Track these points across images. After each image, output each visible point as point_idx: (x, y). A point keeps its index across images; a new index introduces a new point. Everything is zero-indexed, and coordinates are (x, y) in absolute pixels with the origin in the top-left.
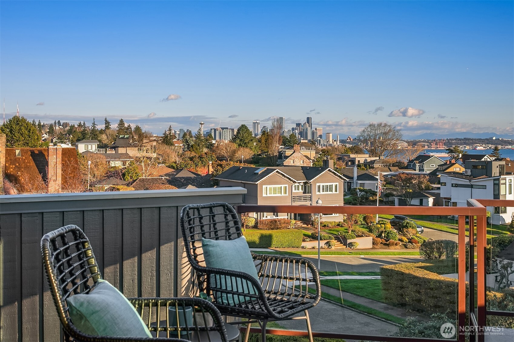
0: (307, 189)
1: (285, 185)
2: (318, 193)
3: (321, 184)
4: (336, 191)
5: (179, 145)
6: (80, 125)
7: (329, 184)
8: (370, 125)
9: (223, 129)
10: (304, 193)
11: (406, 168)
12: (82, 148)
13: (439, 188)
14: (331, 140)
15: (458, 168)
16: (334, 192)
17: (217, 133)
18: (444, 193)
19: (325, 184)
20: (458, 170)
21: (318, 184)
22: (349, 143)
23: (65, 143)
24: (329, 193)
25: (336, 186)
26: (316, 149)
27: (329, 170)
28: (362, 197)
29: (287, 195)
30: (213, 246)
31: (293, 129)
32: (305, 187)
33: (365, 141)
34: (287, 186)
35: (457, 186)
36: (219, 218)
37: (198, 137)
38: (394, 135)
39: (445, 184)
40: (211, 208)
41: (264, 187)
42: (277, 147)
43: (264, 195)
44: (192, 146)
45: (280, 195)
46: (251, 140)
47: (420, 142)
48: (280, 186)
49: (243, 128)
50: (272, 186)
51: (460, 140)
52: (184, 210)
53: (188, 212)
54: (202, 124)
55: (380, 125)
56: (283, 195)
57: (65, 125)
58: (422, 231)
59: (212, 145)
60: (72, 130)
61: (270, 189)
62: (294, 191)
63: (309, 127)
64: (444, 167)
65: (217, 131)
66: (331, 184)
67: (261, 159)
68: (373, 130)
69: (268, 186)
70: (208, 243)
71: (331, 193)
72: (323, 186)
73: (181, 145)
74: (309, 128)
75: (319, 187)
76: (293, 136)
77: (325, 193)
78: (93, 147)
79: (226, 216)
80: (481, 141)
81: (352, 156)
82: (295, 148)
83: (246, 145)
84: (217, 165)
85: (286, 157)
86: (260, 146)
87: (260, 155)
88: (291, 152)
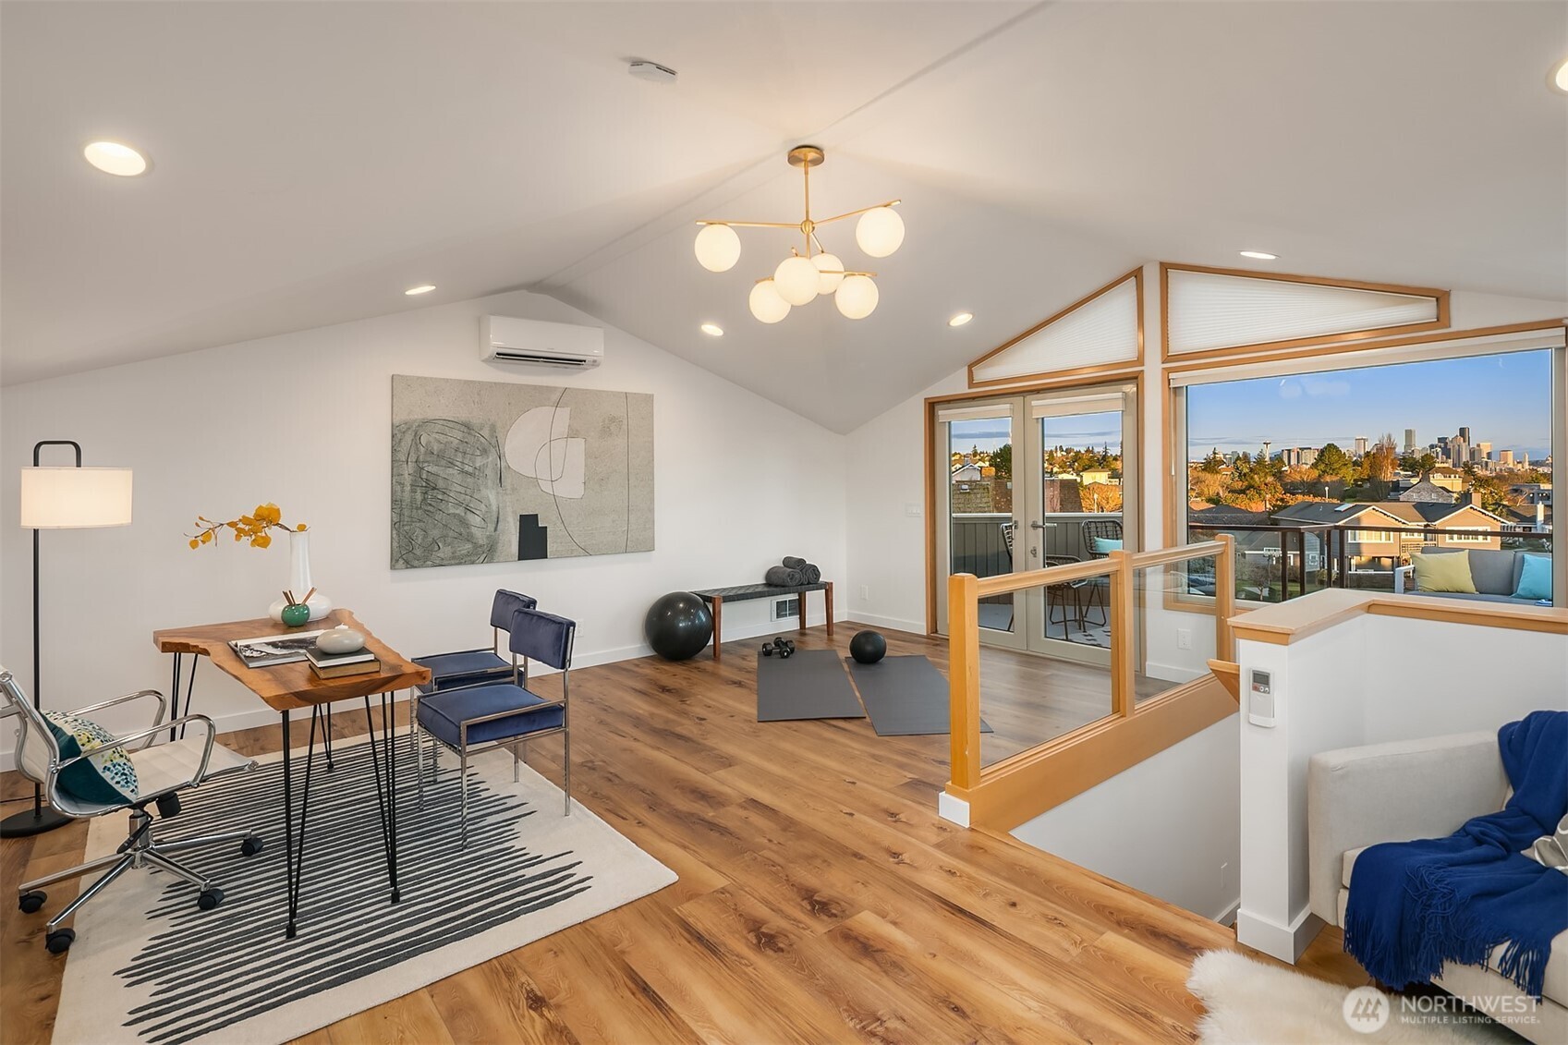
5: (1226, 473)
6: (1088, 451)
9: (1302, 449)
12: (1088, 478)
14: (1510, 461)
17: (1293, 455)
23: (1069, 473)
31: (1432, 447)
37: (1260, 460)
42: (1390, 474)
43: (1349, 541)
44: (1245, 475)
45: (1379, 541)
46: (1345, 465)
49: (1331, 448)
54: (1267, 444)
57: (1068, 451)
59: (1281, 472)
60: (1078, 456)
63: (1464, 441)
65: (1292, 454)
67: (1361, 492)
73: (1229, 473)
74: (1464, 446)
78: (1102, 477)
82: (1421, 476)
83: (1335, 471)
84: (1277, 500)
85: (1406, 489)
86: (1361, 473)
87: (1360, 486)
88: (1414, 481)
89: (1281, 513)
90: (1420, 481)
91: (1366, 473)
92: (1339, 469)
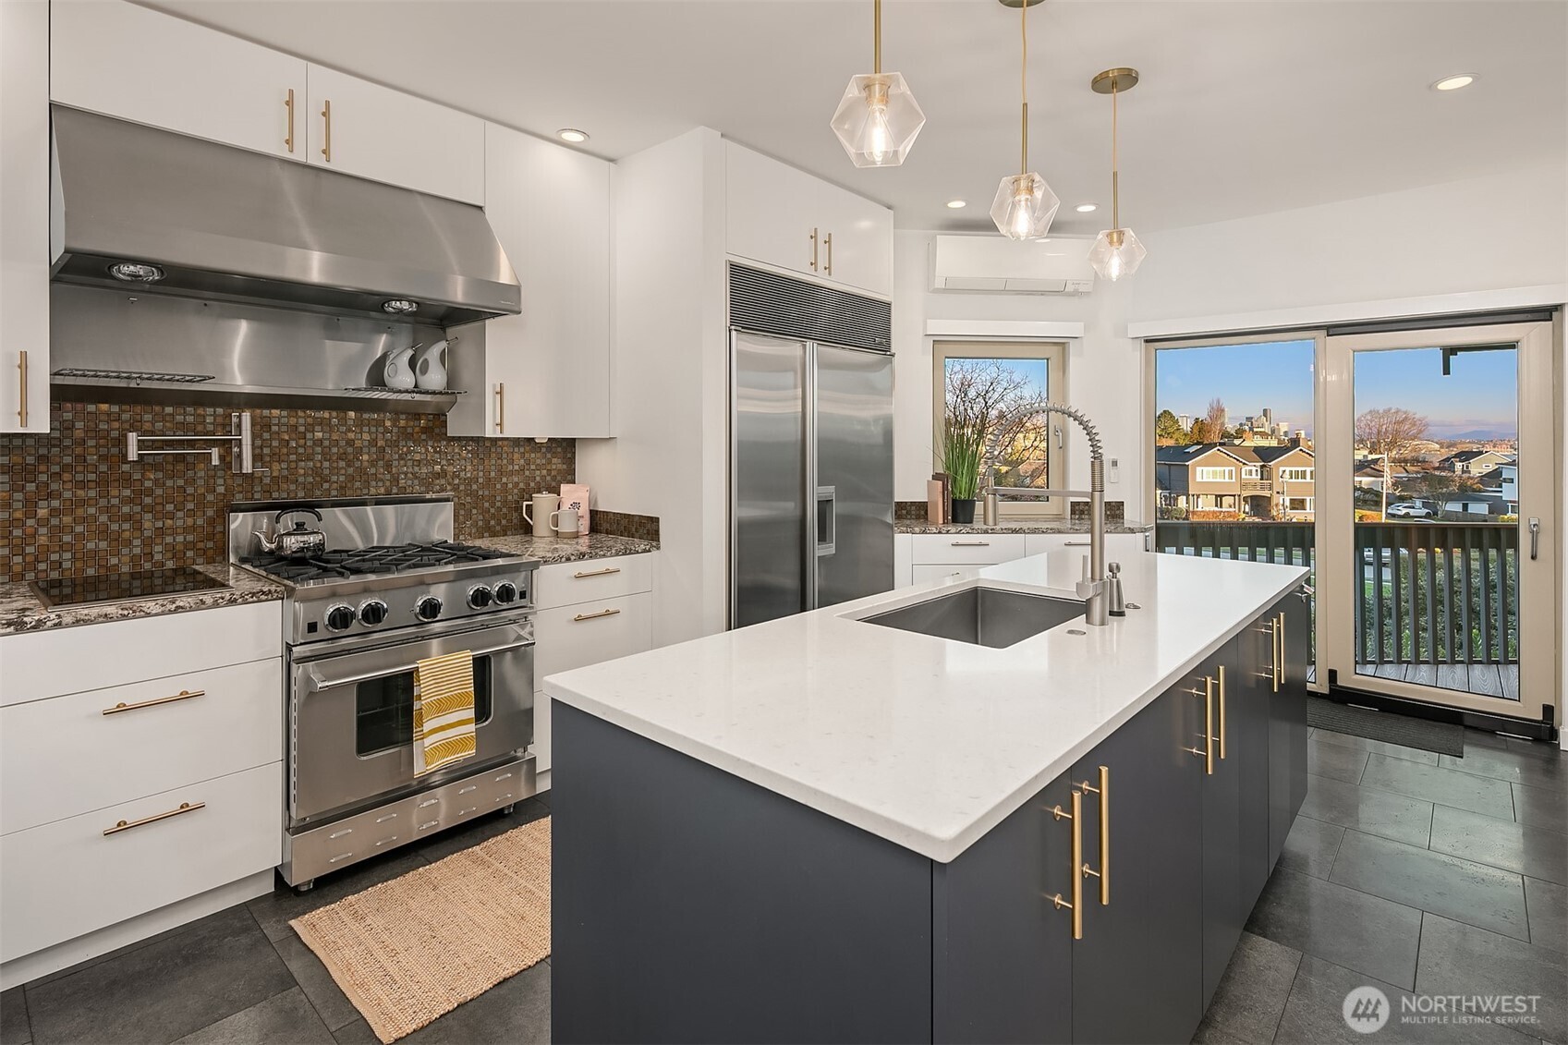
0: (1265, 473)
1: (1230, 468)
2: (1282, 480)
3: (1288, 469)
4: (1312, 478)
7: (1300, 469)
8: (1371, 412)
10: (1262, 479)
16: (1308, 479)
19: (1294, 469)
21: (1282, 469)
24: (1300, 480)
25: (1312, 472)
27: (1301, 450)
29: (1234, 480)
32: (1262, 472)
34: (1233, 469)
41: (1199, 469)
48: (1222, 469)
50: (1211, 469)
55: (1388, 412)
56: (1227, 480)
61: (1208, 472)
62: (1243, 476)
66: (1303, 469)
68: (1376, 418)
69: (1205, 469)
71: (1303, 480)
72: (1291, 471)
75: (1284, 472)
77: (1294, 480)
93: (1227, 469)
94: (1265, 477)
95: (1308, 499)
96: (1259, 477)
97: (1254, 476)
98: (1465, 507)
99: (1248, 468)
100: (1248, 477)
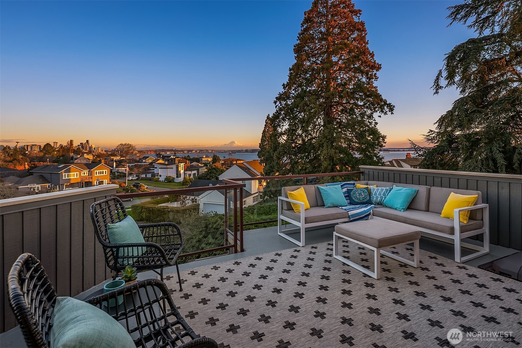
2: (95, 175)
3: (98, 171)
4: (106, 174)
7: (102, 171)
8: (121, 144)
10: (89, 175)
11: (138, 162)
13: (154, 170)
14: (100, 150)
15: (161, 161)
16: (104, 174)
18: (156, 171)
20: (161, 162)
21: (95, 171)
22: (110, 152)
24: (102, 175)
25: (106, 172)
26: (93, 155)
27: (102, 164)
28: (118, 175)
29: (78, 177)
30: (117, 228)
31: (78, 146)
33: (118, 151)
34: (78, 173)
35: (161, 168)
36: (113, 208)
38: (132, 148)
39: (156, 168)
40: (107, 202)
41: (64, 174)
43: (63, 178)
45: (73, 177)
46: (54, 151)
47: (143, 151)
48: (74, 173)
49: (48, 145)
50: (69, 173)
51: (160, 150)
52: (92, 207)
53: (95, 207)
54: (17, 142)
55: (125, 144)
56: (75, 177)
58: (147, 188)
59: (26, 154)
61: (68, 175)
62: (82, 175)
63: (88, 144)
64: (154, 161)
65: (29, 146)
67: (60, 160)
68: (122, 146)
70: (113, 227)
72: (99, 172)
73: (2, 154)
75: (96, 172)
76: (78, 149)
77: (100, 175)
79: (116, 205)
80: (168, 150)
81: (112, 157)
82: (81, 155)
83: (50, 153)
84: (32, 165)
85: (76, 159)
86: (59, 154)
87: (59, 158)
88: (79, 156)
89: (34, 170)
90: (81, 156)
91: (61, 154)
92: (51, 152)
93: (75, 173)
94: (90, 175)
95: (104, 181)
96: (88, 174)
97: (86, 174)
98: (146, 175)
99: (83, 172)
100: (84, 175)
